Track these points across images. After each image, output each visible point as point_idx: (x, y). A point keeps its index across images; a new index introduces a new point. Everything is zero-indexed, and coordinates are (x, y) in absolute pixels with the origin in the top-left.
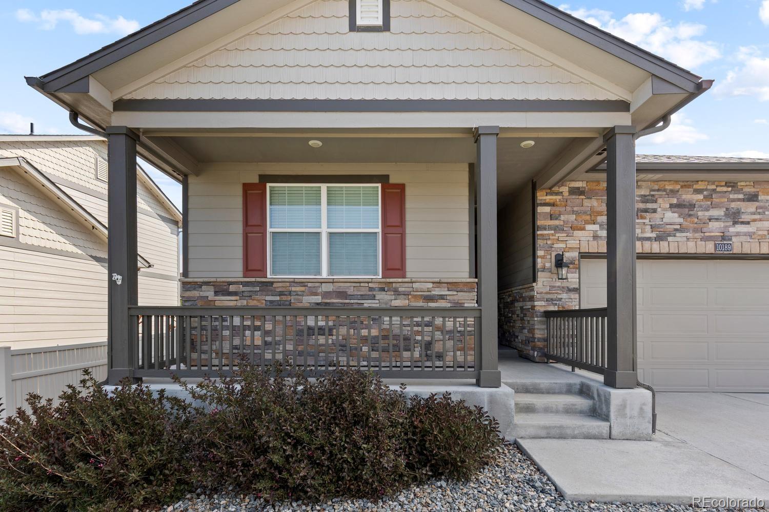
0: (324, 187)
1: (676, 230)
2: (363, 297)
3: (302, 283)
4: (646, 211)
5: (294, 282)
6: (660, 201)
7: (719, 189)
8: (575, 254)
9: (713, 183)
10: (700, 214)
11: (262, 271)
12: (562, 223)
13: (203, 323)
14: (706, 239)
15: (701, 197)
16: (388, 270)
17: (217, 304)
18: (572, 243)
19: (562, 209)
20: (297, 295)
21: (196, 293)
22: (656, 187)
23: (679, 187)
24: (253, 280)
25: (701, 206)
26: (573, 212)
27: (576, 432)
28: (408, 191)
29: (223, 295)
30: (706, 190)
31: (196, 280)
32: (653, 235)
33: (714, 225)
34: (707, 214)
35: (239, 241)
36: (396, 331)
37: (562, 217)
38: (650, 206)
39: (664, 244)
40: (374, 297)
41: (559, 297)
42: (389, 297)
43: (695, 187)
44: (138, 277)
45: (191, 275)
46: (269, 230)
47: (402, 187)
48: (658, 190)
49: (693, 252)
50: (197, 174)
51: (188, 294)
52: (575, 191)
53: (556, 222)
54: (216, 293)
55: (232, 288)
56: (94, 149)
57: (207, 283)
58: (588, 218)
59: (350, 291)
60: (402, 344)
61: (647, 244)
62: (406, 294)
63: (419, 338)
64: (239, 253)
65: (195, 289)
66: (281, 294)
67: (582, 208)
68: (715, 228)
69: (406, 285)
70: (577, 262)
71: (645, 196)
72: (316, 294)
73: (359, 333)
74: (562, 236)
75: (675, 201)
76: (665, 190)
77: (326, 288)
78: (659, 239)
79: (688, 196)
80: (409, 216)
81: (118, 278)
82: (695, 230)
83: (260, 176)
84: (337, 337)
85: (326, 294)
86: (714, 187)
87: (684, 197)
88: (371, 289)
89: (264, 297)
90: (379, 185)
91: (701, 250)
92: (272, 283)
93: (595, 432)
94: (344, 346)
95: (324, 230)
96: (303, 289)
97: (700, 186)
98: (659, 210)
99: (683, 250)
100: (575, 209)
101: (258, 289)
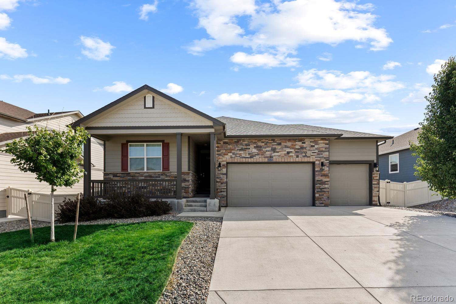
0: (145, 144)
1: (256, 155)
2: (156, 177)
3: (139, 173)
4: (247, 149)
5: (136, 173)
6: (251, 145)
7: (269, 142)
8: (225, 163)
9: (267, 140)
10: (263, 149)
11: (127, 170)
12: (221, 153)
13: (110, 186)
14: (265, 157)
15: (264, 144)
16: (164, 169)
17: (114, 179)
18: (224, 159)
19: (221, 149)
20: (137, 177)
21: (107, 177)
22: (250, 141)
23: (257, 141)
24: (124, 172)
25: (263, 147)
26: (224, 149)
27: (198, 210)
28: (170, 145)
29: (116, 177)
30: (265, 142)
31: (107, 173)
32: (249, 156)
33: (267, 153)
34: (266, 149)
35: (120, 161)
36: (167, 187)
37: (221, 151)
38: (248, 147)
39: (252, 159)
40: (160, 177)
41: (220, 176)
42: (164, 177)
43: (262, 141)
44: (91, 171)
45: (106, 171)
46: (129, 157)
47: (168, 144)
48: (250, 142)
49: (261, 161)
50: (108, 141)
51: (105, 177)
52: (225, 143)
53: (219, 153)
54: (113, 177)
55: (118, 175)
56: (71, 117)
57: (111, 174)
58: (229, 151)
59: (153, 175)
60: (168, 192)
61: (247, 159)
62: (169, 176)
63: (173, 189)
64: (120, 164)
65: (107, 175)
66: (132, 176)
67: (227, 148)
68: (268, 154)
69: (169, 173)
70: (226, 165)
71: (246, 144)
72: (143, 176)
73: (155, 188)
74: (221, 157)
75: (255, 145)
76: (252, 142)
77: (145, 175)
78: (251, 157)
79: (260, 144)
80: (170, 152)
81: (86, 173)
82: (262, 155)
83: (126, 141)
84: (149, 189)
85: (146, 177)
86: (267, 141)
87: (259, 144)
88: (159, 175)
89: (127, 178)
90: (161, 143)
91: (264, 161)
92: (130, 173)
93: (203, 210)
94: (151, 192)
95: (145, 157)
96: (139, 175)
97: (263, 140)
98: (250, 148)
99: (258, 161)
100: (225, 148)
101: (126, 175)
